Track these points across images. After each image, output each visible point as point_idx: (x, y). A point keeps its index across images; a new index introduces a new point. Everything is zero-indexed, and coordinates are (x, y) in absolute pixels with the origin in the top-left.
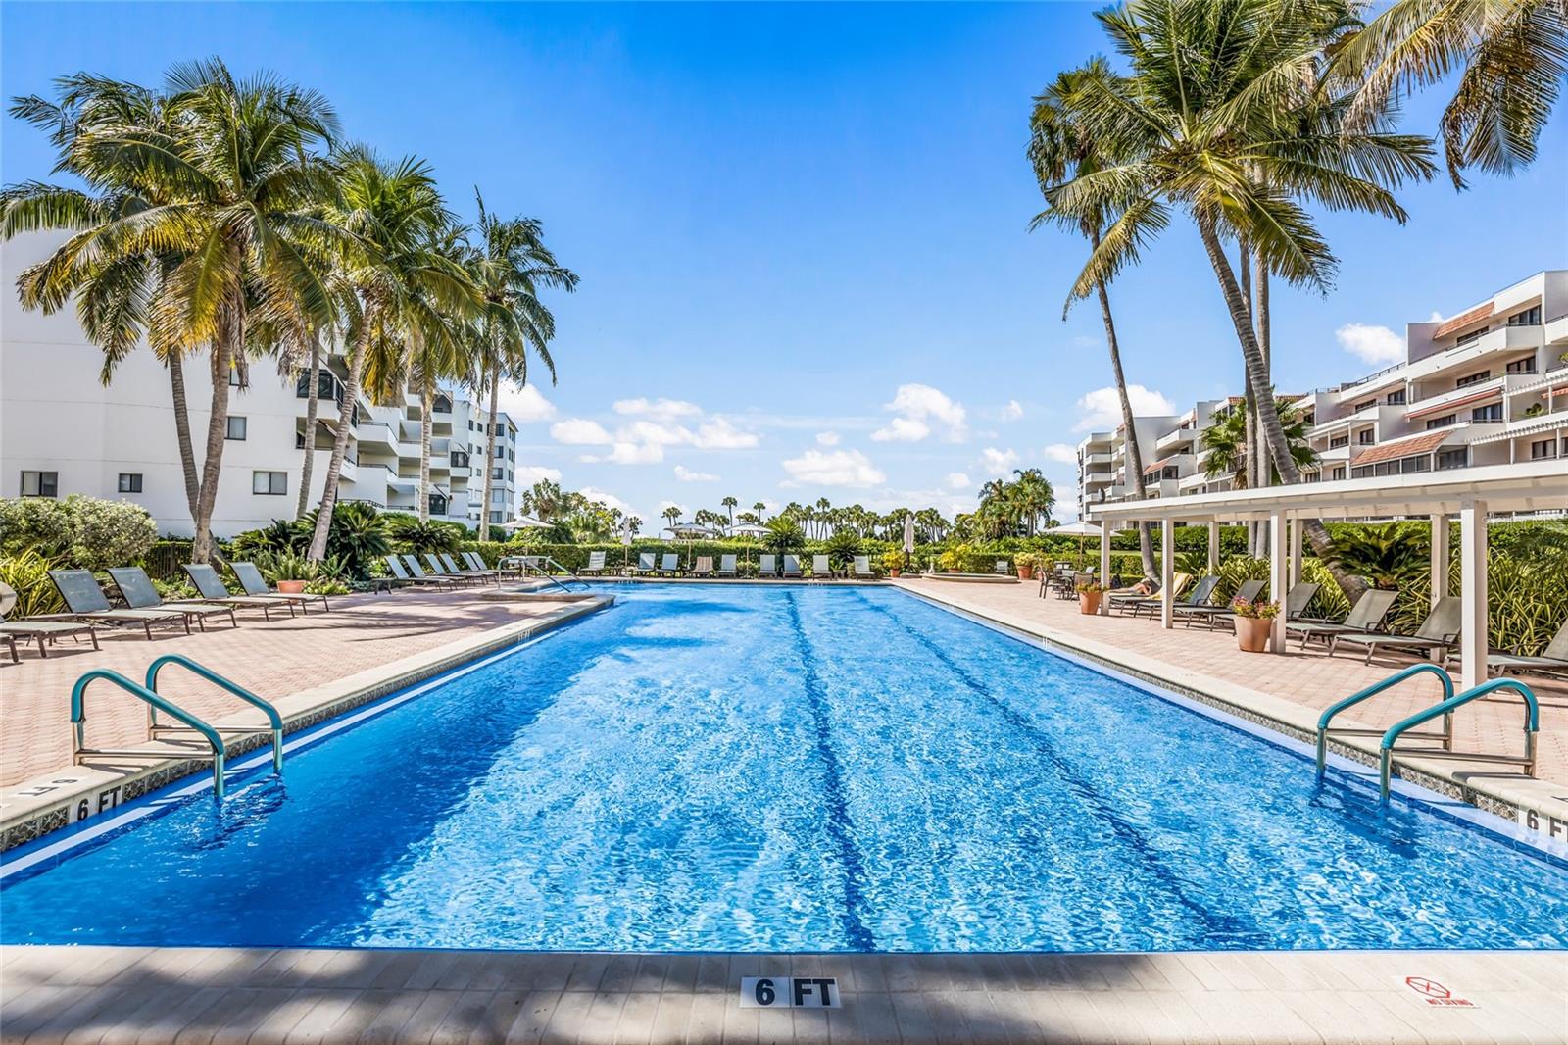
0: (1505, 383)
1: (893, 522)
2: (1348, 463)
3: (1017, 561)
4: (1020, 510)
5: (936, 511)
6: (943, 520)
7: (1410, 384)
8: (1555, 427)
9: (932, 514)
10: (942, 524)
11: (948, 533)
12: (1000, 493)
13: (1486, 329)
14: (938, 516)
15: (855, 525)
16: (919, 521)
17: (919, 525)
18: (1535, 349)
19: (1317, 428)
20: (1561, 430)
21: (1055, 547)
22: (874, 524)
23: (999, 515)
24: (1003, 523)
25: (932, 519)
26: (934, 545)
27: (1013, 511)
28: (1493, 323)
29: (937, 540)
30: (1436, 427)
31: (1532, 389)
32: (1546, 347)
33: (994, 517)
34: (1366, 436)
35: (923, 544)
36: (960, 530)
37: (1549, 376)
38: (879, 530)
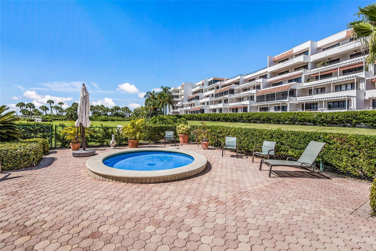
0: (303, 71)
1: (113, 111)
2: (255, 95)
3: (178, 131)
4: (163, 103)
5: (128, 108)
6: (130, 111)
7: (269, 73)
8: (312, 86)
9: (127, 108)
10: (130, 112)
11: (132, 115)
12: (153, 97)
13: (288, 59)
14: (128, 109)
15: (100, 111)
16: (122, 111)
17: (122, 112)
18: (308, 63)
19: (240, 85)
20: (314, 87)
21: (178, 120)
22: (107, 112)
23: (154, 106)
24: (155, 109)
25: (127, 110)
26: (127, 118)
27: (160, 104)
28: (290, 57)
29: (128, 116)
30: (275, 86)
31: (308, 74)
32: (311, 62)
33: (151, 106)
34: (258, 87)
35: (124, 118)
36: (135, 113)
37: (312, 71)
38: (109, 113)
